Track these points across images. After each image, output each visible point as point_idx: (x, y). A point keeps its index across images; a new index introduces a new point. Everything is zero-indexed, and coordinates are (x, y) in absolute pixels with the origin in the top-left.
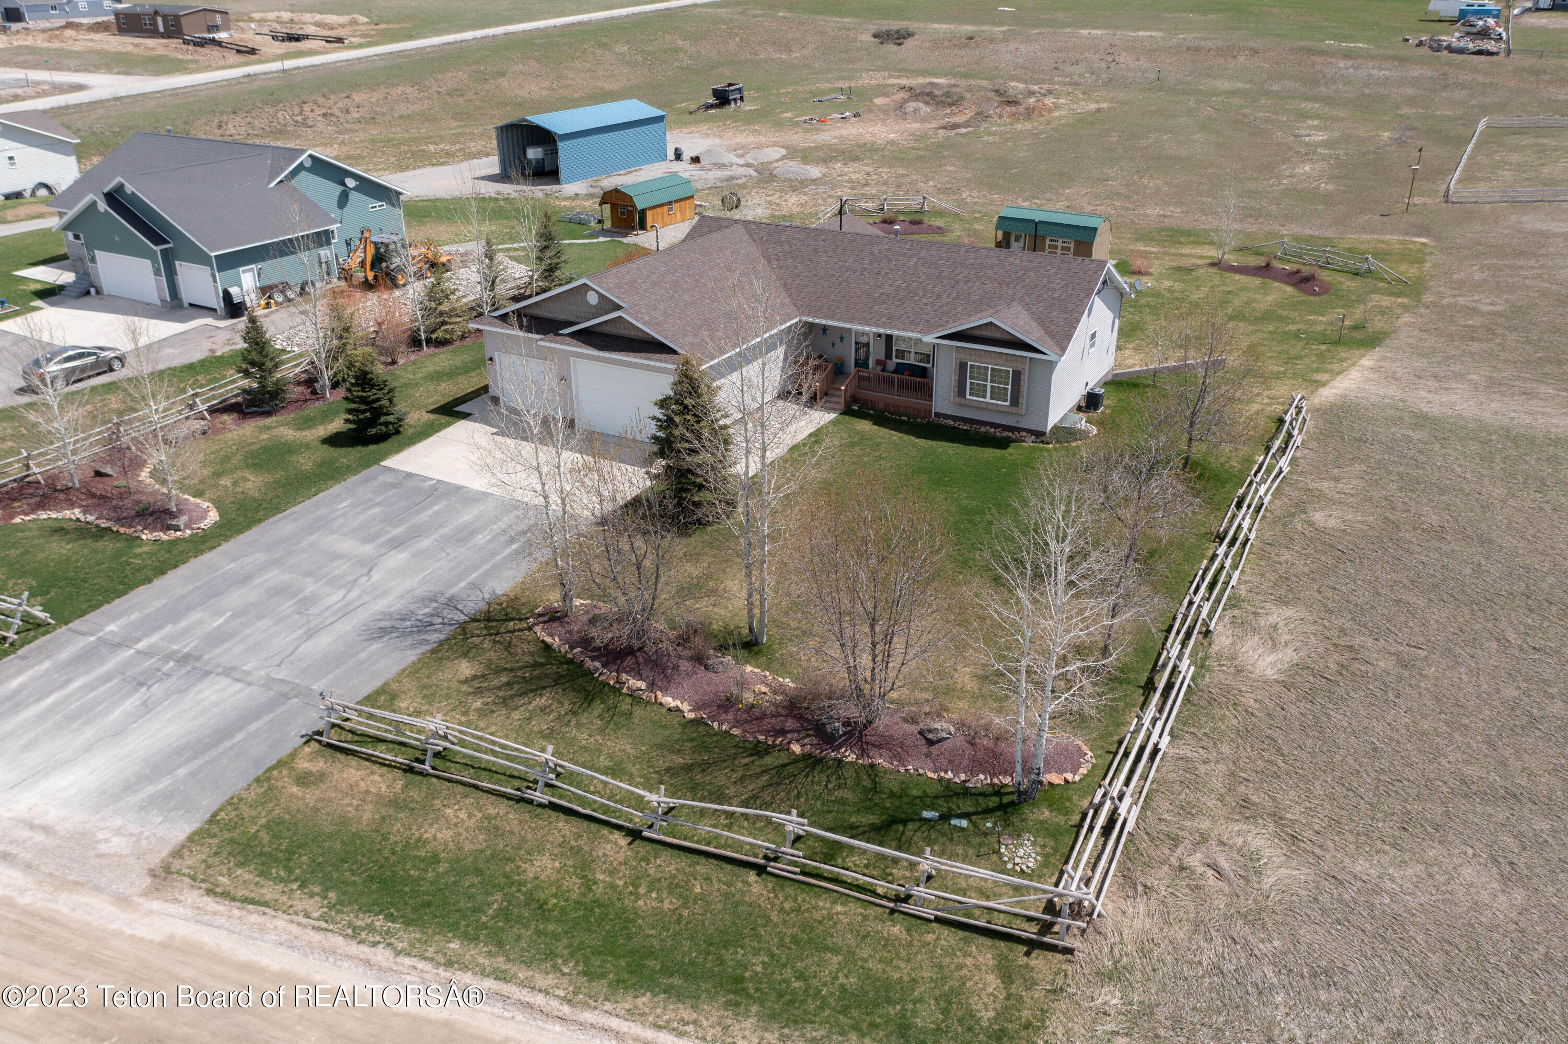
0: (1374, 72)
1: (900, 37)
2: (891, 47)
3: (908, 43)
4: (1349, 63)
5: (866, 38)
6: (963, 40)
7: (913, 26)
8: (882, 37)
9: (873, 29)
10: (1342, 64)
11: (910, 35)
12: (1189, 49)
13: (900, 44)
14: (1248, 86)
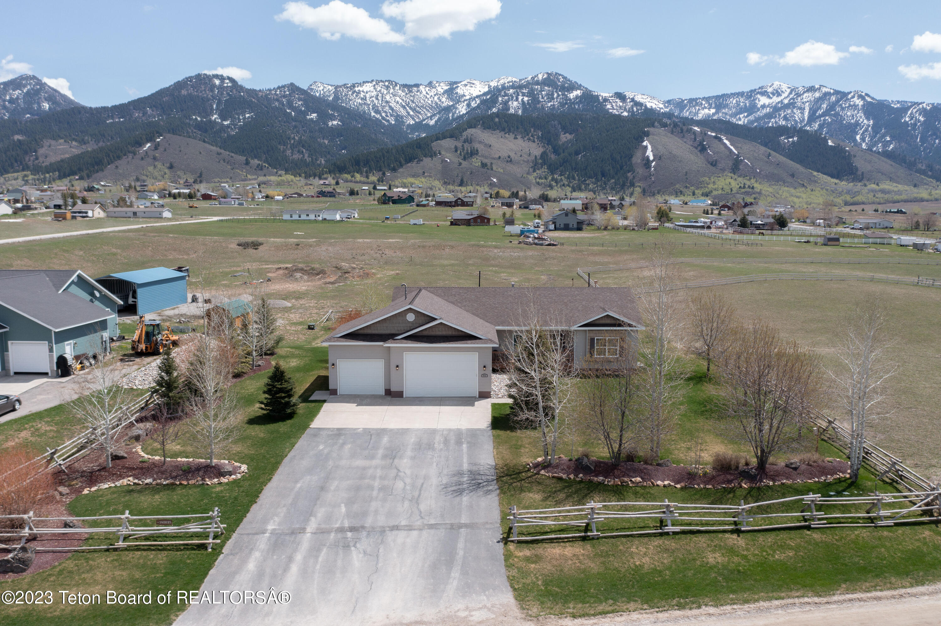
0: (512, 254)
1: (256, 245)
2: (251, 251)
3: (261, 248)
4: (499, 251)
5: (234, 246)
6: (294, 246)
7: (261, 240)
8: (244, 245)
9: (237, 242)
10: (496, 251)
11: (261, 244)
12: (419, 246)
13: (256, 249)
14: (456, 262)
